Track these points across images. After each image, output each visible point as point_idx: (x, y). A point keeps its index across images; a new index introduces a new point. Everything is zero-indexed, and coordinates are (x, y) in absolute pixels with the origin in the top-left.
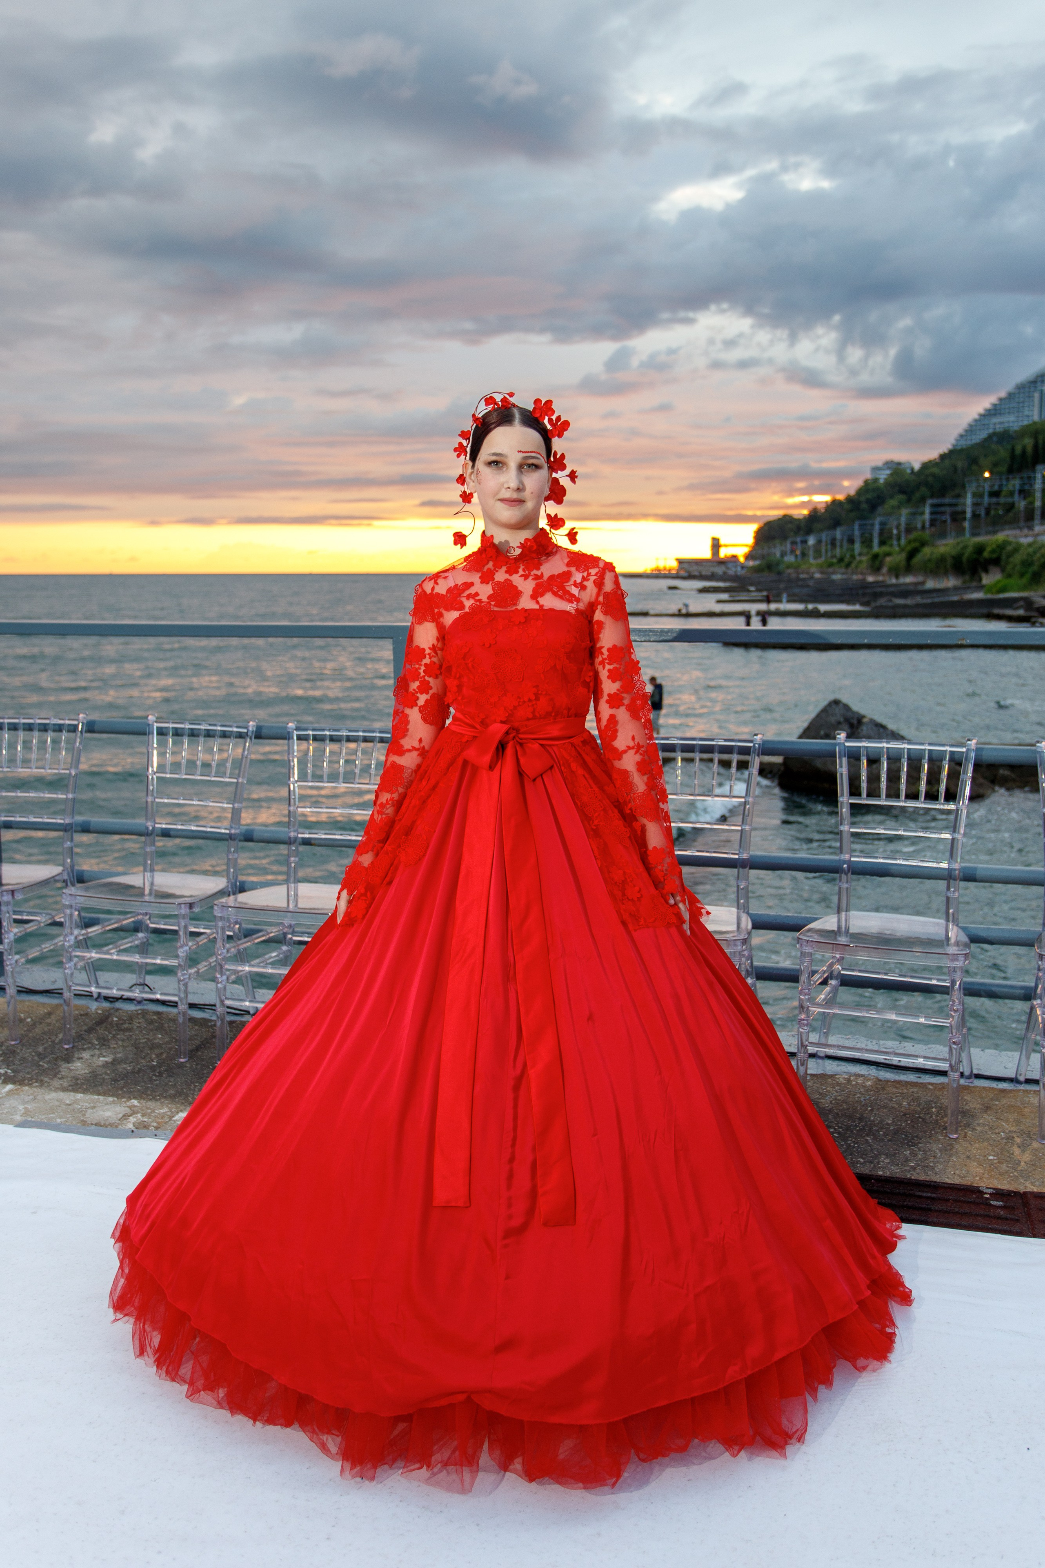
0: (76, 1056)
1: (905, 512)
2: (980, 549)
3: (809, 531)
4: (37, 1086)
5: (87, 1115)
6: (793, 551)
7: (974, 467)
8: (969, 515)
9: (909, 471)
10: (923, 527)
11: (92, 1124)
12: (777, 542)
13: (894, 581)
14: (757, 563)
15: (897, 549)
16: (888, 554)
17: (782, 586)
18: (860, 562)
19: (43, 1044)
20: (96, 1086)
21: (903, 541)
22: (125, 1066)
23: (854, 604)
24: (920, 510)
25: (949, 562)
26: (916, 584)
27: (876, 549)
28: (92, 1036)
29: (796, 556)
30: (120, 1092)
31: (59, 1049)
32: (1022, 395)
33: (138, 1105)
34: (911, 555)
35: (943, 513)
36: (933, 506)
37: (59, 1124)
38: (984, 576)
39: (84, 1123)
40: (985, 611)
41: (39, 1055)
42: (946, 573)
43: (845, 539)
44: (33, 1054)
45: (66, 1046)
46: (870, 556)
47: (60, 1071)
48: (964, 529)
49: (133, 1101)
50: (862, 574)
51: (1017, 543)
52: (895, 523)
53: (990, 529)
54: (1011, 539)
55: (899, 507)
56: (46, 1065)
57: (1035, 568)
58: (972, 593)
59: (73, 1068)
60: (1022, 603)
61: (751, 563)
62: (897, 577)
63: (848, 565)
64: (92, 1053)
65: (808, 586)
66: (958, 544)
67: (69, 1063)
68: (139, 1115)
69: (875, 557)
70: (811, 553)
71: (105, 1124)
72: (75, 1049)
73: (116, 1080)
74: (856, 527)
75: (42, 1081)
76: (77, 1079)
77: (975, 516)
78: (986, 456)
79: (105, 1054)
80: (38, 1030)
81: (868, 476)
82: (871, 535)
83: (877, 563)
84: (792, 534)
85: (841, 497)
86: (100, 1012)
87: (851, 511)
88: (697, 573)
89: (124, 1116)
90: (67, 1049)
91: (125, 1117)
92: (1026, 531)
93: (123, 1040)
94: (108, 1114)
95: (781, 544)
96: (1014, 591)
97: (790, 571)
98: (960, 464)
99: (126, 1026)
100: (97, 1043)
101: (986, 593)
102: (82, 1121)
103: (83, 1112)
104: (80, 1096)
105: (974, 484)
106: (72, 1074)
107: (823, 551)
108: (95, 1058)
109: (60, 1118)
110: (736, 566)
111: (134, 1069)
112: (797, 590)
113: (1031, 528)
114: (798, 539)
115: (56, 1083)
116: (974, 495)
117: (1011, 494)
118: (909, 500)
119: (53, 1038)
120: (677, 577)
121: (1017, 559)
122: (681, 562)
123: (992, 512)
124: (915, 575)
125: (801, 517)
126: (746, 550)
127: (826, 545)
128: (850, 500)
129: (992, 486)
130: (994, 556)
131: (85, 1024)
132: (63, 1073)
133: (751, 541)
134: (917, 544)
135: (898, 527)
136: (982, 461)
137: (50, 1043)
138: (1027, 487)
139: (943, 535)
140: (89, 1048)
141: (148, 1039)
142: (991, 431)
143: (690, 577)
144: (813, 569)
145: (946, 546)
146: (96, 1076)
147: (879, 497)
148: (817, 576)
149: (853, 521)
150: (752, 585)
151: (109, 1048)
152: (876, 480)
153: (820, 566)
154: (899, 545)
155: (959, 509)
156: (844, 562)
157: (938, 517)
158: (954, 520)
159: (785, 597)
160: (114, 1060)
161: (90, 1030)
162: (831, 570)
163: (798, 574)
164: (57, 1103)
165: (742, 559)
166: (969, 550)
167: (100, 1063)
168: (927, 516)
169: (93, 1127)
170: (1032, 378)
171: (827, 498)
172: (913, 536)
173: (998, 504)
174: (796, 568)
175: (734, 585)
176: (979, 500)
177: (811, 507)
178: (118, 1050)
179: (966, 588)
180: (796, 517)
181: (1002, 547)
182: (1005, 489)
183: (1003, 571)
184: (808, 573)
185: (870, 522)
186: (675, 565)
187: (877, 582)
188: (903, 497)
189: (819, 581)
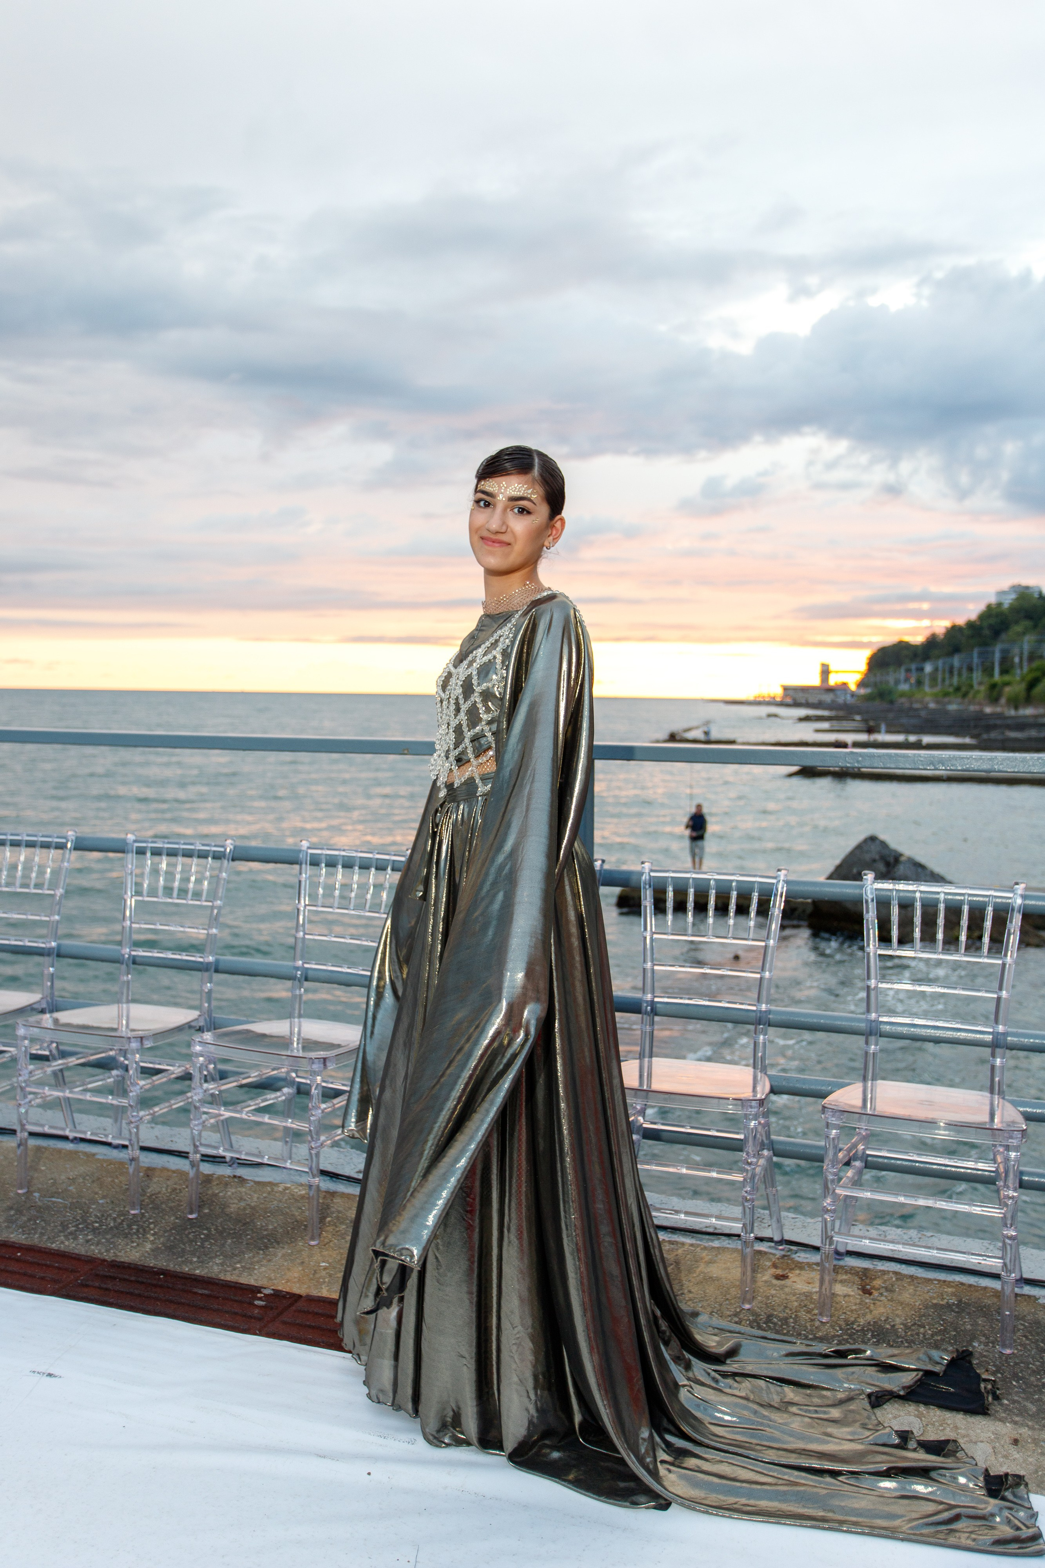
1: (1029, 640)
3: (926, 658)
6: (907, 680)
9: (1036, 596)
12: (891, 669)
13: (1012, 712)
14: (869, 691)
15: (1018, 678)
16: (1007, 684)
17: (891, 715)
18: (978, 692)
21: (1026, 669)
23: (964, 736)
26: (1036, 717)
29: (911, 684)
34: (1032, 685)
43: (965, 667)
46: (989, 686)
50: (980, 704)
52: (1018, 651)
55: (1024, 633)
61: (863, 691)
62: (1017, 708)
63: (965, 695)
65: (920, 716)
69: (993, 686)
70: (927, 681)
74: (976, 654)
81: (993, 600)
82: (993, 664)
83: (995, 694)
84: (908, 660)
85: (961, 621)
87: (972, 636)
88: (803, 701)
95: (895, 672)
97: (903, 700)
107: (940, 680)
110: (846, 694)
114: (914, 666)
118: (1035, 626)
120: (782, 704)
122: (786, 689)
124: (1037, 707)
125: (918, 643)
126: (858, 677)
127: (944, 672)
128: (970, 625)
133: (863, 667)
134: (1038, 674)
135: (1021, 655)
143: (796, 704)
144: (927, 699)
147: (1002, 622)
148: (932, 705)
149: (974, 648)
150: (858, 714)
152: (999, 605)
153: (935, 695)
154: (1021, 674)
156: (962, 691)
159: (886, 728)
162: (946, 700)
163: (911, 704)
165: (853, 687)
171: (948, 623)
172: (1036, 664)
174: (909, 696)
175: (841, 713)
177: (929, 633)
180: (912, 643)
184: (921, 702)
185: (990, 649)
186: (778, 692)
187: (992, 714)
188: (1028, 623)
189: (934, 711)
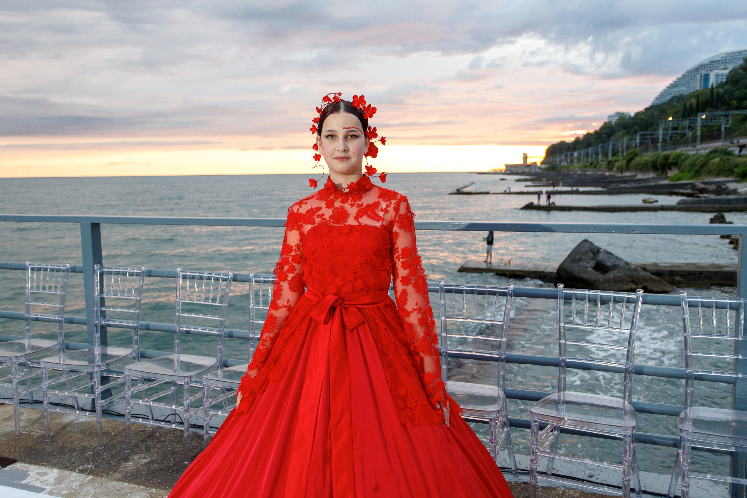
0: (131, 458)
1: (626, 139)
2: (667, 158)
3: (574, 149)
4: (105, 477)
6: (566, 160)
7: (664, 115)
8: (660, 140)
9: (628, 117)
10: (636, 146)
12: (557, 155)
13: (620, 175)
14: (547, 166)
15: (621, 158)
16: (617, 161)
17: (560, 178)
19: (116, 450)
21: (625, 154)
22: (155, 465)
23: (596, 187)
24: (634, 137)
25: (650, 165)
26: (633, 176)
27: (610, 158)
28: (143, 445)
29: (568, 162)
31: (123, 453)
32: (690, 76)
33: (155, 492)
34: (629, 161)
35: (647, 139)
36: (641, 135)
38: (669, 172)
40: (669, 190)
41: (112, 456)
42: (648, 171)
43: (594, 153)
44: (109, 456)
45: (127, 452)
46: (607, 162)
47: (119, 468)
48: (658, 147)
49: (153, 489)
50: (603, 171)
51: (687, 154)
52: (620, 145)
53: (672, 147)
54: (683, 152)
55: (623, 136)
56: (113, 464)
57: (697, 167)
58: (663, 180)
59: (127, 466)
60: (689, 186)
61: (544, 166)
62: (621, 173)
63: (595, 167)
64: (140, 456)
65: (574, 178)
66: (655, 155)
67: (126, 462)
69: (610, 162)
70: (576, 161)
72: (131, 454)
73: (147, 475)
74: (600, 147)
75: (108, 474)
76: (128, 474)
77: (664, 140)
78: (670, 109)
79: (146, 457)
81: (606, 120)
82: (608, 151)
83: (611, 165)
84: (565, 151)
85: (592, 131)
87: (597, 138)
88: (515, 172)
92: (692, 148)
93: (158, 448)
94: (138, 497)
95: (560, 156)
96: (685, 180)
97: (564, 170)
98: (656, 113)
99: (162, 439)
100: (144, 450)
101: (670, 181)
104: (126, 484)
105: (664, 124)
106: (126, 470)
107: (582, 160)
108: (141, 460)
110: (536, 168)
111: (159, 468)
112: (568, 180)
113: (694, 146)
114: (569, 154)
115: (116, 475)
116: (663, 129)
117: (684, 128)
118: (628, 133)
120: (505, 174)
121: (687, 162)
122: (507, 166)
123: (674, 138)
124: (631, 172)
125: (570, 142)
126: (542, 159)
127: (584, 156)
128: (596, 133)
129: (673, 124)
130: (675, 161)
132: (121, 469)
133: (543, 155)
134: (632, 155)
135: (622, 147)
136: (668, 111)
138: (692, 125)
139: (646, 150)
140: (139, 453)
142: (673, 95)
143: (512, 174)
144: (576, 169)
145: (648, 156)
146: (138, 471)
147: (612, 131)
148: (579, 172)
149: (598, 144)
150: (544, 177)
151: (150, 453)
152: (610, 122)
153: (580, 167)
154: (623, 156)
155: (655, 136)
156: (593, 165)
157: (644, 141)
158: (653, 142)
159: (561, 184)
160: (151, 461)
162: (586, 169)
163: (568, 172)
164: (112, 489)
165: (539, 164)
166: (661, 158)
167: (143, 463)
168: (638, 141)
170: (695, 67)
171: (585, 132)
172: (630, 151)
173: (677, 134)
174: (567, 168)
175: (534, 177)
176: (666, 132)
177: (575, 137)
178: (154, 455)
179: (659, 178)
180: (567, 142)
181: (679, 156)
182: (680, 126)
183: (679, 169)
184: (573, 171)
185: (607, 144)
186: (504, 168)
187: (610, 176)
188: (625, 131)
189: (579, 175)
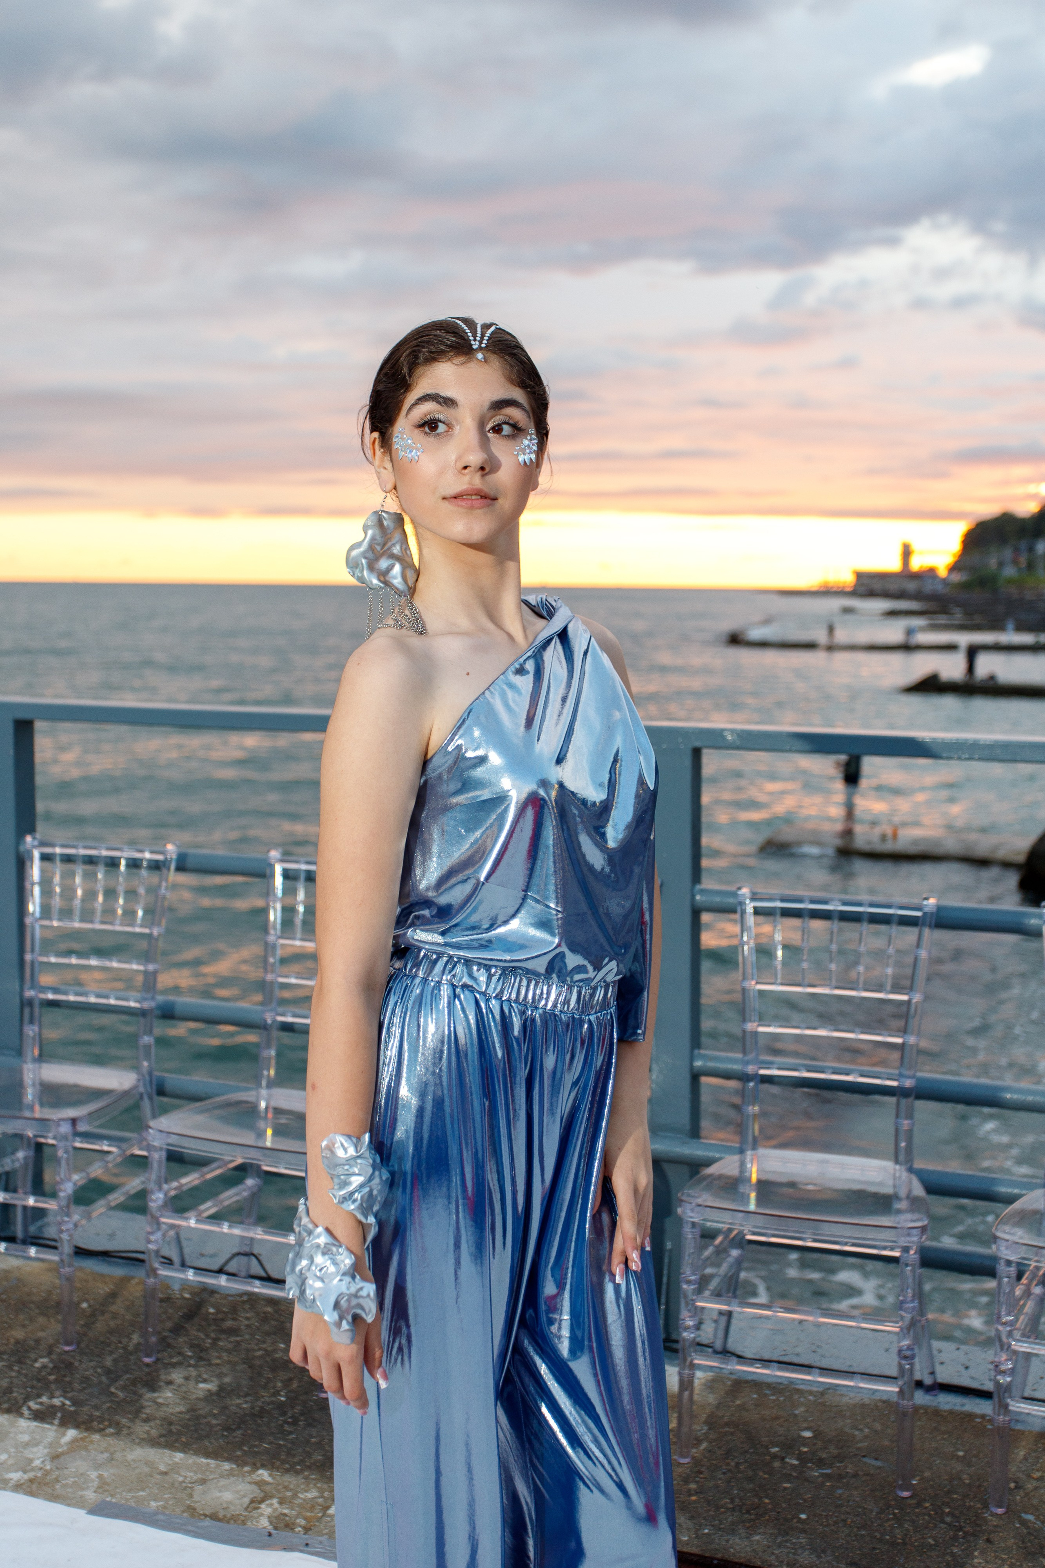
0: (163, 1377)
4: (111, 1435)
5: (196, 1498)
11: (206, 1516)
19: (111, 1353)
20: (200, 1439)
22: (238, 1401)
28: (181, 1340)
30: (239, 1453)
31: (135, 1364)
33: (269, 1479)
37: (156, 1512)
39: (191, 1510)
41: (108, 1372)
44: (99, 1370)
45: (147, 1360)
47: (143, 1407)
49: (261, 1471)
56: (121, 1395)
59: (160, 1400)
64: (186, 1374)
67: (154, 1390)
68: (275, 1501)
71: (225, 1516)
72: (160, 1366)
73: (228, 1429)
75: (118, 1423)
76: (171, 1423)
79: (205, 1376)
80: (100, 1325)
86: (187, 1296)
89: (252, 1502)
90: (147, 1365)
91: (255, 1503)
93: (228, 1351)
94: (227, 1496)
100: (190, 1354)
102: (189, 1507)
103: (187, 1489)
104: (179, 1456)
106: (160, 1414)
108: (192, 1384)
109: (155, 1500)
111: (253, 1408)
115: (141, 1429)
119: (125, 1341)
131: (169, 1318)
132: (147, 1411)
137: (121, 1351)
140: (180, 1364)
141: (265, 1350)
146: (198, 1417)
151: (210, 1365)
160: (221, 1388)
161: (177, 1330)
164: (146, 1470)
167: (201, 1394)
169: (208, 1522)
178: (224, 1370)
